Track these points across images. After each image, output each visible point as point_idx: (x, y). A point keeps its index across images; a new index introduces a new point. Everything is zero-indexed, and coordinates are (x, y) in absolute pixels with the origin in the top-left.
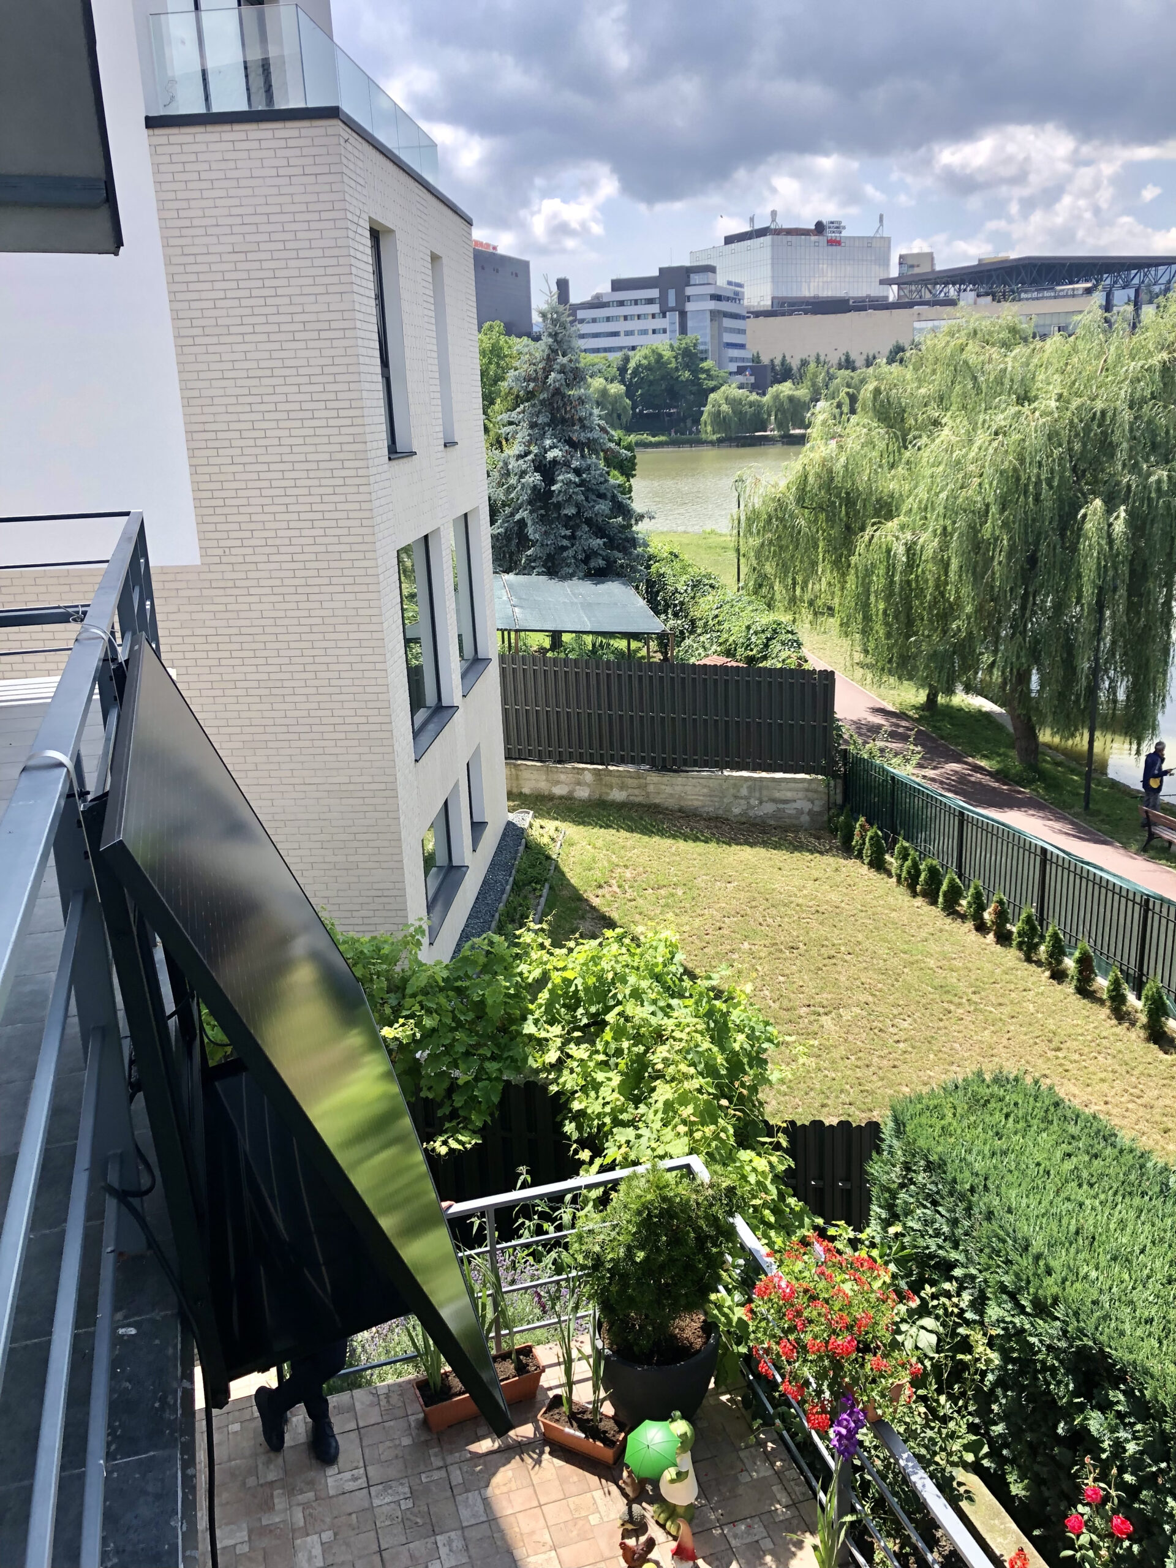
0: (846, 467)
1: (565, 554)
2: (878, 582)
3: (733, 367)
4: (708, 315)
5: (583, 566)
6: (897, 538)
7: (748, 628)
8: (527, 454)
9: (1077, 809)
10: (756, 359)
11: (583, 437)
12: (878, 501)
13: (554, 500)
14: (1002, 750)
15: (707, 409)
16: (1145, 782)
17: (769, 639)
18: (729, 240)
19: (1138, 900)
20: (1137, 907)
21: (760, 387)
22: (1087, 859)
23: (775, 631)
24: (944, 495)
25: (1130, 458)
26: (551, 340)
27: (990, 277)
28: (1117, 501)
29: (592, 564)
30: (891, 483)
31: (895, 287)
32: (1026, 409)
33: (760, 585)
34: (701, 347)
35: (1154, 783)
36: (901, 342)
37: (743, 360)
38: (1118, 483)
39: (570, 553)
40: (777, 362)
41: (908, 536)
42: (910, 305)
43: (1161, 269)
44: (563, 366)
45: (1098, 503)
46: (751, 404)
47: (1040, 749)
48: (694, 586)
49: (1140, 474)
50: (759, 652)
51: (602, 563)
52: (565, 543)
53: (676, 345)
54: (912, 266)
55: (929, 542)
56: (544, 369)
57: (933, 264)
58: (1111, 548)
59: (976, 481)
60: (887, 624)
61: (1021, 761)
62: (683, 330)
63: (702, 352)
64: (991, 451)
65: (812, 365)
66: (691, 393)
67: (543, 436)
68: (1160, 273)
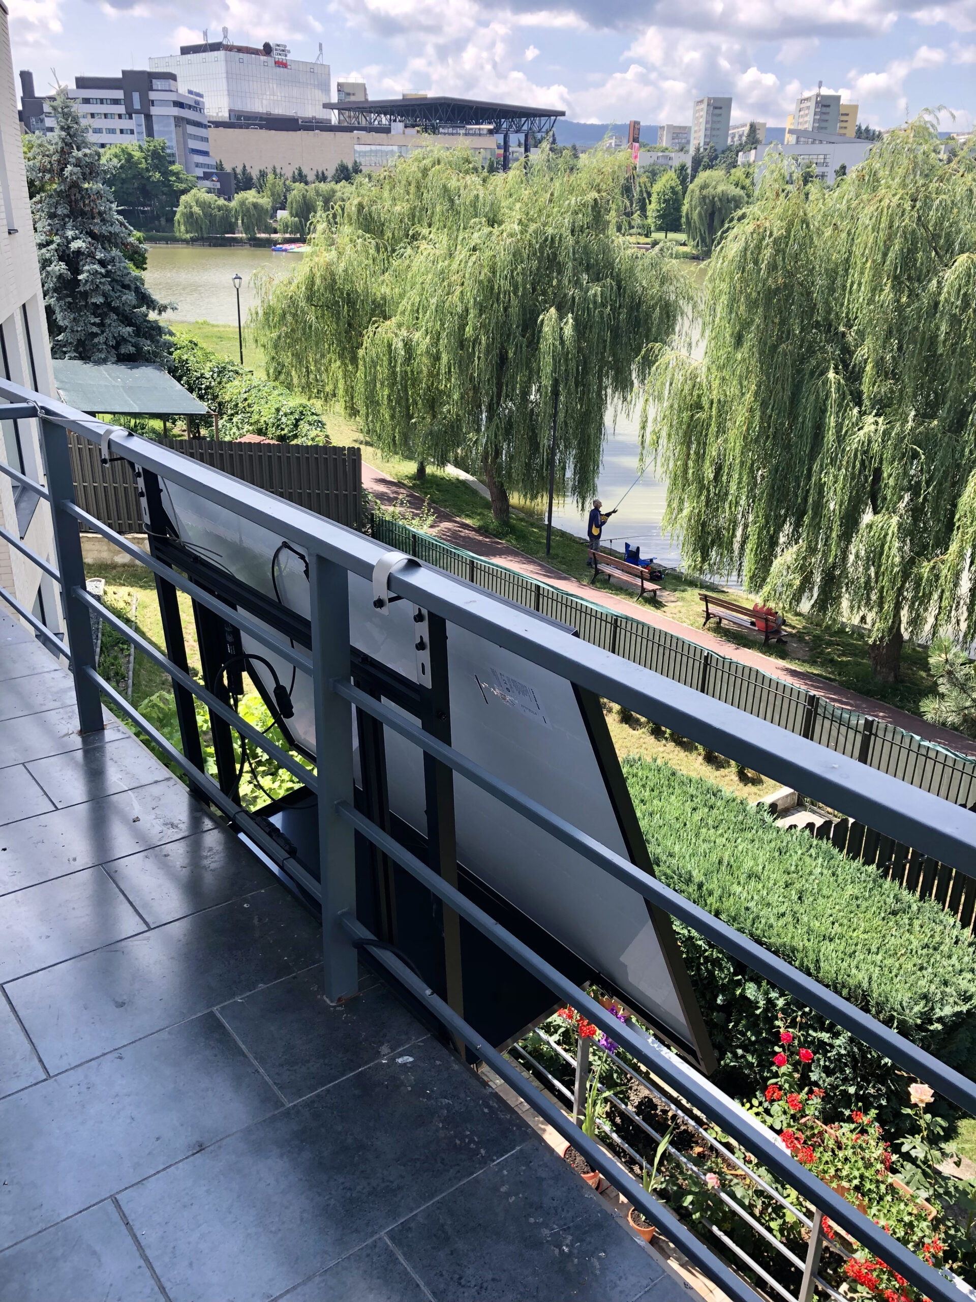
0: (346, 271)
1: (96, 340)
2: (382, 371)
3: (200, 172)
4: (172, 120)
5: (114, 351)
6: (396, 335)
7: (278, 410)
8: (49, 243)
9: (541, 554)
10: (220, 167)
11: (105, 230)
12: (374, 302)
13: (81, 289)
14: (479, 511)
15: (180, 210)
16: (590, 533)
17: (297, 420)
18: (185, 51)
19: (609, 620)
20: (609, 625)
21: (225, 192)
22: (571, 592)
23: (301, 413)
24: (434, 301)
25: (574, 276)
26: (63, 134)
27: (414, 111)
28: (565, 310)
29: (123, 351)
30: (383, 288)
31: (336, 112)
32: (496, 230)
33: (278, 373)
34: (168, 151)
35: (595, 531)
36: (345, 162)
37: (208, 166)
38: (566, 295)
39: (101, 339)
40: (239, 170)
41: (404, 333)
42: (350, 129)
43: (543, 119)
44: (78, 159)
45: (553, 310)
46: (220, 208)
47: (511, 509)
48: (220, 372)
49: (581, 289)
50: (290, 432)
51: (132, 350)
52: (95, 330)
53: (145, 146)
54: (349, 94)
55: (422, 341)
56: (59, 161)
57: (366, 95)
58: (563, 348)
59: (459, 289)
60: (393, 409)
61: (497, 518)
62: (150, 133)
63: (169, 155)
64: (470, 264)
65: (271, 177)
66: (164, 194)
67: (64, 227)
68: (543, 122)
